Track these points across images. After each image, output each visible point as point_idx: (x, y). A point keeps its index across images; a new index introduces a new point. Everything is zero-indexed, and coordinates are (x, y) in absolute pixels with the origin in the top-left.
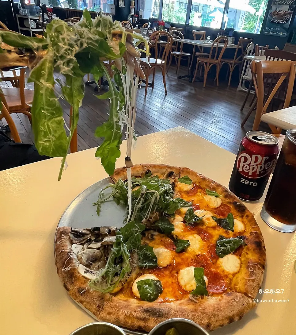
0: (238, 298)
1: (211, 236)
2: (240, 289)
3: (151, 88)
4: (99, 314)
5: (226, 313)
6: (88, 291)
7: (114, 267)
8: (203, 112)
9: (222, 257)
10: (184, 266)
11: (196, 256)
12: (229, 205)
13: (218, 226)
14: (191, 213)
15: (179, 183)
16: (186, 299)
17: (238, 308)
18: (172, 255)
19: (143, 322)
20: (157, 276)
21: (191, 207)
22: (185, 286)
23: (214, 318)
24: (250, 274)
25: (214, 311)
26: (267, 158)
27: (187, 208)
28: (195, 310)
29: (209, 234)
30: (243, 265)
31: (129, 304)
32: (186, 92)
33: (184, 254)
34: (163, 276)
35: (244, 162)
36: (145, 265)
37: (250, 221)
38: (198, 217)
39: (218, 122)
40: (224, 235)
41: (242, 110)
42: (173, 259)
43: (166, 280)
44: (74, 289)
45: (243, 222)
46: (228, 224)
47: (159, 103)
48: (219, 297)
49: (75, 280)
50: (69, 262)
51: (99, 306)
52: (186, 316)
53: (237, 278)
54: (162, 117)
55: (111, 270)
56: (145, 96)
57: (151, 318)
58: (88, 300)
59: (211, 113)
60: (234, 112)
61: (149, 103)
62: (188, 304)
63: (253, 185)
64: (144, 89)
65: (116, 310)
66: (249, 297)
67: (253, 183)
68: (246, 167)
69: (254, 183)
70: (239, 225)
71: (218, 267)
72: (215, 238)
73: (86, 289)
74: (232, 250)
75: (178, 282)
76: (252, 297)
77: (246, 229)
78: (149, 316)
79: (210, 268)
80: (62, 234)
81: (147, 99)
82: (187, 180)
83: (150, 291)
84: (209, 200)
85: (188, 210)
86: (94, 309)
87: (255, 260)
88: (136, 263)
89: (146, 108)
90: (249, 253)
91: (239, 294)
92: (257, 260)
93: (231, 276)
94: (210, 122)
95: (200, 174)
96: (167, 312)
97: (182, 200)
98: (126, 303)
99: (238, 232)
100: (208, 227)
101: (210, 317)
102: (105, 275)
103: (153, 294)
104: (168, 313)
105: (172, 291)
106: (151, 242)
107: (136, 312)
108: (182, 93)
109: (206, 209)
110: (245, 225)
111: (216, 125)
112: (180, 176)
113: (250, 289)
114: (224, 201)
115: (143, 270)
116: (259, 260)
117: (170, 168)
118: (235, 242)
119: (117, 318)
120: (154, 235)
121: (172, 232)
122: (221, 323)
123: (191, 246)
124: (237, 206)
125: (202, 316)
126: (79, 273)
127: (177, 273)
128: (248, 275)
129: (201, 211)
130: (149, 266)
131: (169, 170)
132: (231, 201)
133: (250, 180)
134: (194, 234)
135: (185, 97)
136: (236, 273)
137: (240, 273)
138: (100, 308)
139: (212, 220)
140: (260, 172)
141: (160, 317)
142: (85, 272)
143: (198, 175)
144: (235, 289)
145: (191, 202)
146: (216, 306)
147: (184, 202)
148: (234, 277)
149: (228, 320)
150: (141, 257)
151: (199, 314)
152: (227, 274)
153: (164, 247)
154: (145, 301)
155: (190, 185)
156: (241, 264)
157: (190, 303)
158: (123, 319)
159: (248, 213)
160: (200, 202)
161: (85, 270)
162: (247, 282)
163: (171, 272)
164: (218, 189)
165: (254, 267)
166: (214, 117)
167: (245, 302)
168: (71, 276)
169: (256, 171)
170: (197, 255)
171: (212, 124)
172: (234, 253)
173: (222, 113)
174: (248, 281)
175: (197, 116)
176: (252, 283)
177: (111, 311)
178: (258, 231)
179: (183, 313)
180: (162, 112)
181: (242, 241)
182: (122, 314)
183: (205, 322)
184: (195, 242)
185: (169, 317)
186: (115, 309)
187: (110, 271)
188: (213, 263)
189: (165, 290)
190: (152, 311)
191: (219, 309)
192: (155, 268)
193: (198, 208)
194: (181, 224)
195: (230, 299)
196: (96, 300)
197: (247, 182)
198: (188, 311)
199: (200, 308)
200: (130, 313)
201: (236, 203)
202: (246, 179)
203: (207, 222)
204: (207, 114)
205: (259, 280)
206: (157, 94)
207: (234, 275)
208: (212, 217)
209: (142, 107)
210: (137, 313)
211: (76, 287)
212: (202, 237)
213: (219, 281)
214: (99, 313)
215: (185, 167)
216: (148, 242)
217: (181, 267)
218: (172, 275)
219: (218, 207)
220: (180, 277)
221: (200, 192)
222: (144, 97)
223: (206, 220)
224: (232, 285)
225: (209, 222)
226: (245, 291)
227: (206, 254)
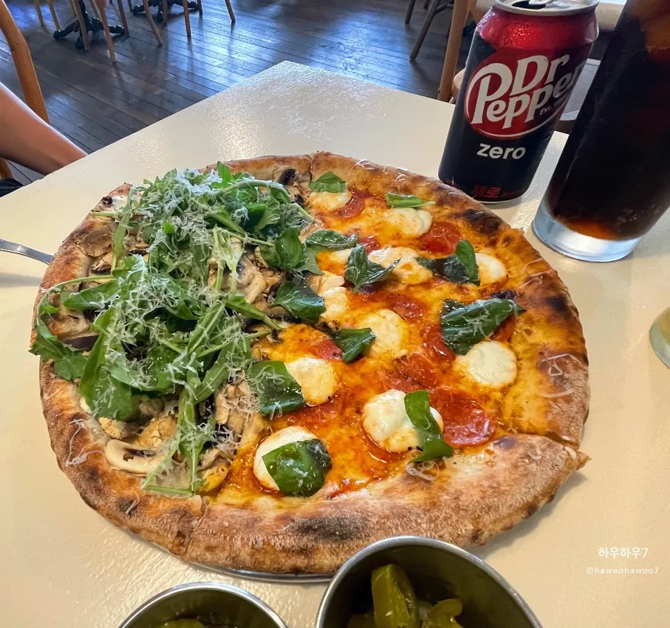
0: (539, 452)
1: (423, 307)
2: (530, 424)
3: (197, 15)
4: (186, 552)
5: (518, 496)
6: (143, 503)
7: (198, 431)
8: (322, 47)
9: (464, 353)
10: (372, 391)
11: (395, 362)
12: (453, 222)
13: (434, 279)
14: (360, 260)
15: (313, 194)
16: (399, 475)
17: (544, 479)
18: (335, 370)
19: (303, 557)
20: (310, 427)
21: (359, 247)
22: (387, 441)
23: (487, 517)
24: (555, 382)
25: (482, 498)
26: (565, 59)
27: (348, 252)
28: (434, 505)
29: (417, 301)
30: (525, 364)
31: (256, 514)
32: (276, 6)
33: (363, 362)
34: (326, 425)
35: (490, 92)
36: (273, 408)
37: (518, 251)
38: (379, 267)
39: (359, 61)
40: (457, 298)
41: (407, 22)
42: (340, 379)
43: (333, 434)
44: (109, 505)
45: (498, 256)
46: (463, 268)
47: (221, 46)
48: (482, 455)
49: (105, 484)
50: (80, 442)
51: (180, 534)
52: (414, 525)
53: (515, 398)
54: (235, 76)
55: (192, 439)
56: (189, 36)
57: (321, 546)
58: (149, 524)
59: (340, 43)
60: (390, 30)
61: (201, 50)
62: (410, 491)
63: (514, 156)
64: (183, 21)
65: (225, 538)
66: (565, 442)
67: (512, 149)
68: (496, 108)
69: (517, 150)
70: (490, 266)
71: (458, 379)
72: (436, 308)
73: (139, 499)
74: (486, 330)
75: (365, 433)
76: (573, 440)
77: (509, 272)
78: (316, 540)
79: (439, 383)
80: (51, 374)
81: (193, 42)
82: (331, 183)
83: (301, 471)
84: (398, 222)
85: (352, 254)
86: (170, 543)
87: (557, 344)
88: (250, 405)
89: (196, 64)
90: (534, 329)
91: (535, 440)
92: (564, 344)
93: (498, 395)
94: (341, 66)
95: (362, 160)
96: (360, 524)
97: (330, 234)
98: (245, 514)
99: (493, 281)
100: (410, 285)
101: (477, 515)
102: (179, 452)
103: (310, 478)
104: (363, 527)
105: (356, 458)
106: (274, 349)
107: (277, 535)
108: (266, 9)
109: (395, 242)
110: (505, 263)
111: (355, 71)
112: (311, 178)
113: (562, 423)
114: (437, 216)
115: (272, 422)
116: (571, 343)
117: (283, 160)
118: (494, 311)
119: (233, 558)
120: (281, 331)
121: (323, 315)
122: (507, 522)
123: (379, 340)
124: (477, 219)
125: (454, 518)
126: (109, 464)
127: (359, 412)
128: (550, 388)
129: (386, 251)
130: (284, 408)
131: (283, 168)
132: (458, 211)
133: (504, 144)
134: (378, 308)
135: (276, 18)
136: (510, 386)
137: (521, 384)
138: (184, 537)
139: (417, 267)
140: (537, 111)
141: (344, 541)
142: (126, 459)
143: (358, 163)
144: (516, 424)
145: (353, 235)
146: (486, 484)
147: (336, 236)
148: (504, 395)
149: (524, 512)
150: (258, 390)
151: (446, 513)
152: (487, 391)
153: (311, 355)
154: (293, 496)
155: (344, 194)
156: (518, 359)
157: (413, 486)
158: (248, 558)
159: (508, 233)
160: (377, 230)
161: (124, 453)
162: (549, 406)
163: (342, 413)
164: (415, 187)
165: (561, 363)
166: (347, 53)
167: (558, 458)
168: (93, 474)
169: (526, 112)
170: (398, 360)
171: (346, 69)
172: (492, 338)
173: (365, 39)
174: (551, 402)
175: (311, 58)
176: (565, 407)
177: (213, 542)
178: (549, 272)
179: (402, 516)
180: (232, 66)
181: (511, 303)
182: (243, 545)
183: (466, 530)
184: (388, 328)
185: (369, 536)
186: (222, 535)
187: (190, 442)
188: (444, 372)
189: (339, 460)
190: (319, 528)
191: (497, 490)
192: (300, 411)
193: (375, 245)
194: (342, 292)
195: (516, 456)
196: (169, 520)
197: (495, 152)
198: (415, 510)
199: (446, 497)
200: (264, 540)
201: (472, 212)
202: (493, 142)
203: (406, 275)
204: (332, 48)
205: (583, 396)
206: (213, 26)
207: (505, 390)
208: (418, 259)
209: (188, 64)
210: (281, 537)
211: (113, 499)
212: (402, 314)
213: (470, 412)
214: (185, 549)
215: (320, 151)
216: (267, 351)
217: (365, 395)
218: (347, 418)
219: (426, 232)
220: (368, 423)
221: (372, 206)
222: (185, 39)
223: (403, 270)
224: (507, 416)
225: (410, 273)
226: (548, 430)
227: (419, 351)
